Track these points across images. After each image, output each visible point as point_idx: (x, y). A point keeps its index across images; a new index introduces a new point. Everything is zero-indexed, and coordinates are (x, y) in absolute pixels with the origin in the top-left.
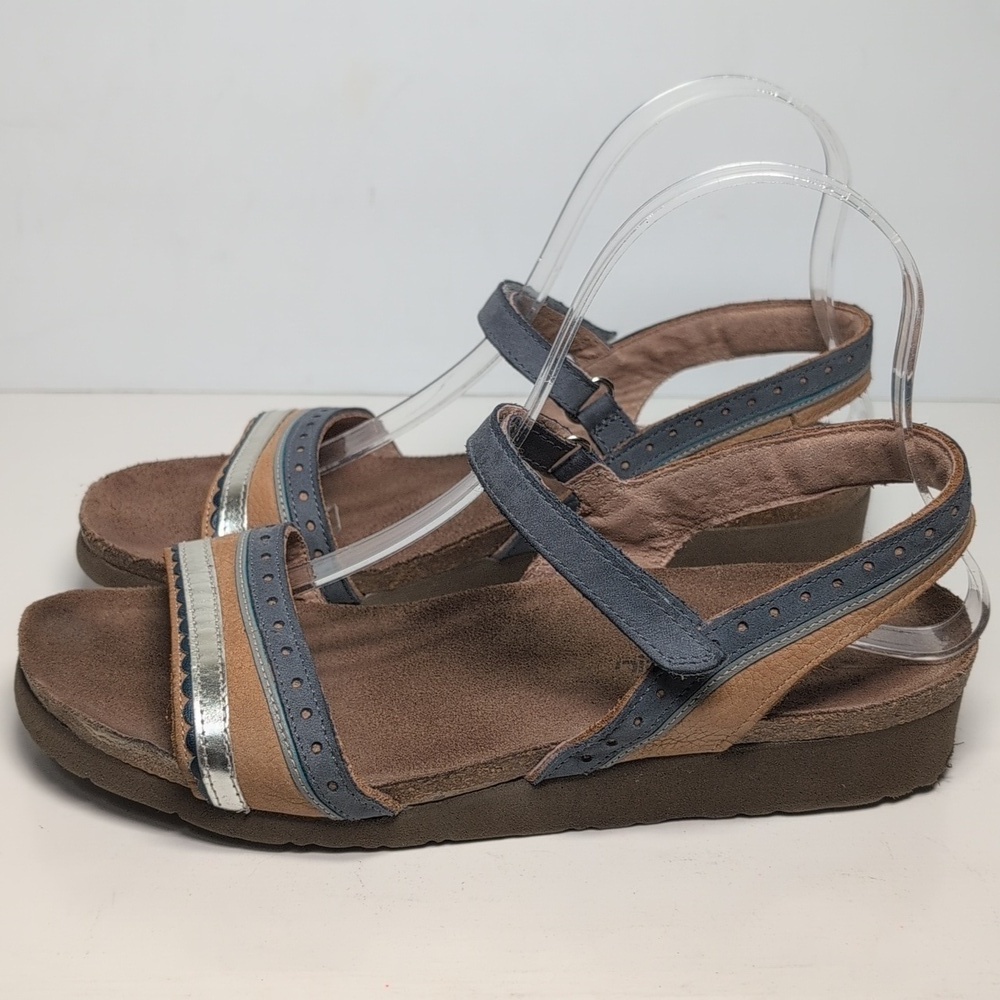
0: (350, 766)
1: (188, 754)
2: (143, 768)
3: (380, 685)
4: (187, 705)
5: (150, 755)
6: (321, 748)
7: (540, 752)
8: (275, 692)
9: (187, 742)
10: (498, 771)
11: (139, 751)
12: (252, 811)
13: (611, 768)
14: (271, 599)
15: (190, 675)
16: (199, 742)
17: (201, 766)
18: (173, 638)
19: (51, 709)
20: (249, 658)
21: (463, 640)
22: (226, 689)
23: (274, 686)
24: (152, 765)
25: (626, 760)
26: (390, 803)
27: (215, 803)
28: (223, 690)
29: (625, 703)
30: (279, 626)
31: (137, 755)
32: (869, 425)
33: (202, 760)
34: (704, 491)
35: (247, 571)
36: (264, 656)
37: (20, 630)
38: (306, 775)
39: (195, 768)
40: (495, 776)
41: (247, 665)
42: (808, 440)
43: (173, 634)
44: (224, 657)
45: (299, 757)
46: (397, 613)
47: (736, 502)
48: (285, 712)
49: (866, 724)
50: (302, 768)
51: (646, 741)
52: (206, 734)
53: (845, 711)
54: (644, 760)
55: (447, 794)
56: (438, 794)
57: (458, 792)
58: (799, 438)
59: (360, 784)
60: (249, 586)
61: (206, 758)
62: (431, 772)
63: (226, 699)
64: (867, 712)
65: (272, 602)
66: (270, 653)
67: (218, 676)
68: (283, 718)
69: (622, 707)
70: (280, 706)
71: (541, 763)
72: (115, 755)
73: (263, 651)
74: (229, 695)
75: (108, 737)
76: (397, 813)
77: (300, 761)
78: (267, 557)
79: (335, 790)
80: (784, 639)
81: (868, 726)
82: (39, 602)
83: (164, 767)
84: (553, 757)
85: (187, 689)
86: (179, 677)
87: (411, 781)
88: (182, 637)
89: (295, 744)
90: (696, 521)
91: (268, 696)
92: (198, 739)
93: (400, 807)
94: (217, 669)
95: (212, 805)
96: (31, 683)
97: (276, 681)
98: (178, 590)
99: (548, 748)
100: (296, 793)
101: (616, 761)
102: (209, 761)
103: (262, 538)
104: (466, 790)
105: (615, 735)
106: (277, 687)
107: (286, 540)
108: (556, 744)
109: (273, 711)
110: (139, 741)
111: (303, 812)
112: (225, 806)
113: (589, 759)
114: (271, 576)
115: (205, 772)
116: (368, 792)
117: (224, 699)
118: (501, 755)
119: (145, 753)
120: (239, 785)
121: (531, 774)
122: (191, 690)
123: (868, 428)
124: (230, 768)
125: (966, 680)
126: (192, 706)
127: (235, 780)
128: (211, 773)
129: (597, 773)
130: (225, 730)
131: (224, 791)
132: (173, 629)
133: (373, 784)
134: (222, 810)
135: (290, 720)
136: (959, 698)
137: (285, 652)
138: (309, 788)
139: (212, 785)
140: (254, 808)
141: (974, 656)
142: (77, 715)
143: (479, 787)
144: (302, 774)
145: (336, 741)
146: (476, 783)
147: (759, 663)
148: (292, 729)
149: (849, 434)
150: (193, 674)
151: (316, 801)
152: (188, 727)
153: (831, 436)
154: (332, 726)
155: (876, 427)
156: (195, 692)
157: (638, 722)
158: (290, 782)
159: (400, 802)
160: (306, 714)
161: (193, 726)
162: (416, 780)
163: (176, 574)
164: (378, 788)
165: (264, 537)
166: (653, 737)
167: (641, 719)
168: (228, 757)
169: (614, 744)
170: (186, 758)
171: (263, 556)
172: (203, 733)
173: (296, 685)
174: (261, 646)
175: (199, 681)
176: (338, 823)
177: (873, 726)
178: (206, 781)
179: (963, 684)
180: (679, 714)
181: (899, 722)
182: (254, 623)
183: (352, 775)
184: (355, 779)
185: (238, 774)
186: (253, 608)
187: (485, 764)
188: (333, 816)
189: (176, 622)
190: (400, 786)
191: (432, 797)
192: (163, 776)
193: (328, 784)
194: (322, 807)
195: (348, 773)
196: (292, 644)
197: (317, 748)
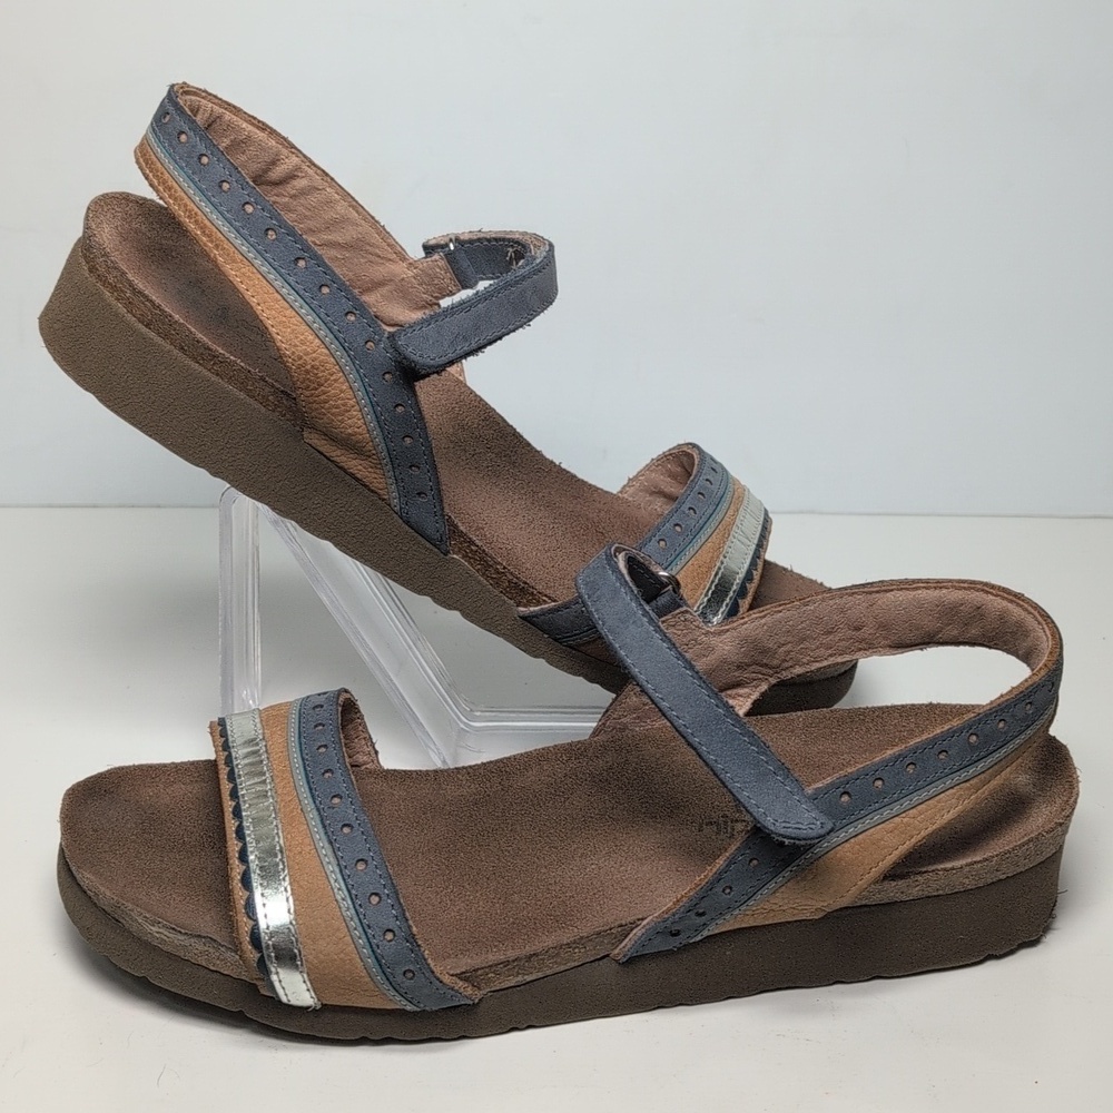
0: (427, 952)
1: (254, 951)
2: (204, 964)
3: (447, 859)
4: (248, 899)
5: (211, 950)
6: (395, 935)
7: (626, 930)
8: (339, 876)
9: (251, 938)
10: (583, 950)
11: (199, 946)
12: (324, 1005)
13: (701, 941)
14: (327, 771)
15: (248, 867)
16: (265, 938)
17: (268, 963)
18: (227, 825)
19: (103, 903)
20: (308, 841)
21: (533, 805)
22: (287, 878)
23: (337, 870)
24: (214, 961)
25: (717, 932)
26: (469, 991)
27: (284, 999)
28: (284, 879)
29: (714, 870)
30: (336, 800)
31: (197, 950)
32: (966, 585)
33: (269, 956)
34: (790, 639)
35: (300, 744)
36: (324, 837)
37: (61, 817)
38: (380, 965)
39: (262, 964)
40: (579, 956)
41: (307, 849)
42: (901, 593)
43: (226, 821)
44: (282, 842)
45: (371, 947)
46: (460, 776)
47: (822, 651)
48: (352, 899)
49: (967, 881)
50: (376, 958)
51: (737, 912)
52: (271, 929)
53: (945, 870)
54: (735, 931)
55: (529, 978)
56: (520, 978)
57: (540, 975)
58: (892, 590)
59: (437, 970)
60: (303, 759)
61: (273, 954)
62: (511, 954)
63: (289, 888)
64: (968, 869)
65: (327, 775)
66: (330, 833)
67: (277, 865)
68: (351, 906)
69: (711, 874)
70: (346, 893)
71: (627, 940)
72: (174, 952)
73: (322, 831)
74: (291, 884)
75: (166, 933)
76: (476, 1001)
77: (373, 951)
78: (321, 727)
79: (411, 979)
80: (886, 813)
81: (969, 883)
82: (79, 784)
83: (227, 963)
84: (639, 934)
85: (246, 882)
86: (237, 869)
87: (491, 966)
88: (237, 824)
89: (366, 933)
90: (777, 669)
91: (332, 881)
92: (263, 934)
93: (479, 994)
94: (276, 856)
95: (280, 1001)
96: (78, 876)
97: (339, 865)
98: (228, 769)
99: (634, 925)
100: (371, 985)
101: (706, 933)
102: (277, 958)
103: (314, 708)
104: (548, 972)
105: (702, 905)
106: (341, 871)
107: (340, 709)
108: (643, 919)
109: (339, 898)
110: (199, 936)
111: (377, 1005)
112: (294, 1002)
113: (677, 934)
114: (325, 746)
115: (273, 970)
116: (447, 979)
117: (286, 890)
118: (585, 934)
119: (206, 949)
120: (310, 980)
121: (616, 951)
122: (250, 882)
123: (965, 588)
124: (299, 963)
125: (1068, 827)
126: (253, 900)
127: (305, 976)
128: (279, 970)
129: (686, 947)
130: (291, 923)
131: (294, 988)
132: (226, 814)
133: (452, 972)
134: (291, 1006)
135: (358, 907)
136: (1061, 847)
137: (346, 830)
138: (384, 978)
139: (280, 981)
140: (325, 1002)
141: (1075, 802)
142: (132, 910)
143: (562, 968)
144: (376, 964)
145: (410, 927)
146: (560, 964)
147: (860, 837)
148: (362, 917)
149: (944, 591)
150: (251, 865)
151: (393, 992)
152: (252, 923)
153: (925, 591)
154: (404, 910)
155: (973, 588)
156: (255, 884)
157: (728, 891)
158: (364, 973)
159: (479, 989)
160: (375, 900)
161: (256, 921)
162: (496, 965)
163: (224, 750)
164: (456, 975)
165: (317, 707)
166: (743, 908)
167: (731, 888)
168: (296, 951)
169: (703, 914)
170: (253, 955)
171: (316, 726)
172: (268, 928)
173: (361, 866)
174: (320, 826)
175: (258, 871)
176: (414, 1013)
177: (973, 882)
178: (274, 978)
179: (1065, 832)
180: (772, 885)
181: (1001, 877)
182: (311, 800)
183: (430, 961)
184: (432, 965)
185: (309, 968)
186: (308, 782)
187: (568, 944)
188: (409, 1008)
189: (229, 805)
190: (480, 972)
191: (513, 981)
192: (225, 973)
193: (405, 973)
194: (398, 998)
195: (425, 960)
196: (352, 820)
197: (389, 936)
